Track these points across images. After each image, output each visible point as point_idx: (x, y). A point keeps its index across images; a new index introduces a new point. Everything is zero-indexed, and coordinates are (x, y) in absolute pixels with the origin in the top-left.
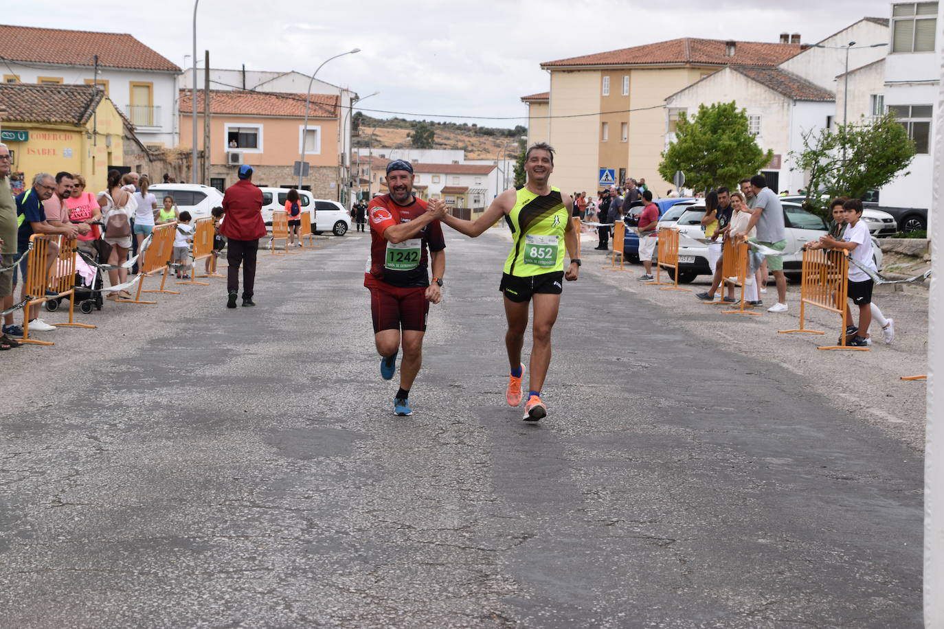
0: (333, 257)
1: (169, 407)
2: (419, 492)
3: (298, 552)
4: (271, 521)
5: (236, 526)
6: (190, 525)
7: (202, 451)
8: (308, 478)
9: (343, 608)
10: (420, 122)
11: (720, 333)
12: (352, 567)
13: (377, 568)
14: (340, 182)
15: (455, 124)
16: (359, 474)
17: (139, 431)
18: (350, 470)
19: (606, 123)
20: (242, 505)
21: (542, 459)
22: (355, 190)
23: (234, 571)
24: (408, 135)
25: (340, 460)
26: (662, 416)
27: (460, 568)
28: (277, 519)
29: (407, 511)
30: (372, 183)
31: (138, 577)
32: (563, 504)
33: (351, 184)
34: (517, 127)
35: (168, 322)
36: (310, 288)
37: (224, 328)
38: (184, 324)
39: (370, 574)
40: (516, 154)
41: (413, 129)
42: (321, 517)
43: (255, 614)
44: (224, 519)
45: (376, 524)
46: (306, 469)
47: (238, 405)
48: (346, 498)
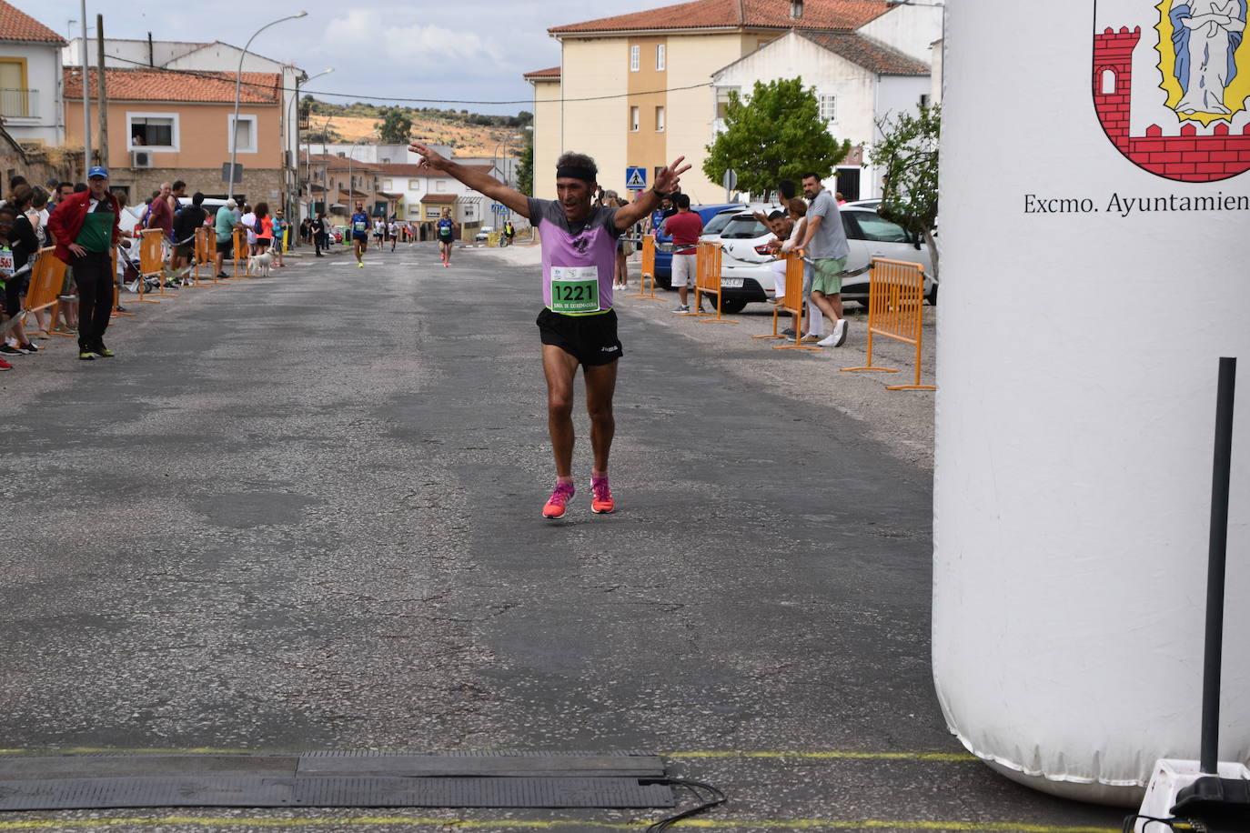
0: (278, 288)
1: (70, 472)
2: (382, 561)
3: (235, 627)
4: (201, 595)
5: (158, 601)
6: (103, 602)
7: (113, 521)
8: (246, 548)
9: (289, 684)
10: (391, 109)
11: (768, 373)
12: (299, 642)
13: (328, 643)
14: (284, 189)
15: (438, 111)
16: (309, 543)
17: (32, 499)
18: (298, 539)
19: (637, 107)
20: (166, 580)
21: (534, 522)
22: (305, 201)
23: (158, 649)
24: (376, 126)
25: (286, 528)
26: (685, 471)
27: (428, 640)
28: (208, 593)
29: (366, 582)
30: (328, 190)
31: (43, 658)
32: (555, 570)
33: (300, 192)
34: (521, 113)
35: (62, 371)
36: (247, 327)
37: (135, 378)
38: (82, 374)
39: (321, 649)
40: (520, 150)
41: (382, 118)
42: (262, 590)
43: (186, 692)
44: (144, 594)
45: (329, 597)
46: (243, 539)
47: (157, 468)
48: (293, 568)
